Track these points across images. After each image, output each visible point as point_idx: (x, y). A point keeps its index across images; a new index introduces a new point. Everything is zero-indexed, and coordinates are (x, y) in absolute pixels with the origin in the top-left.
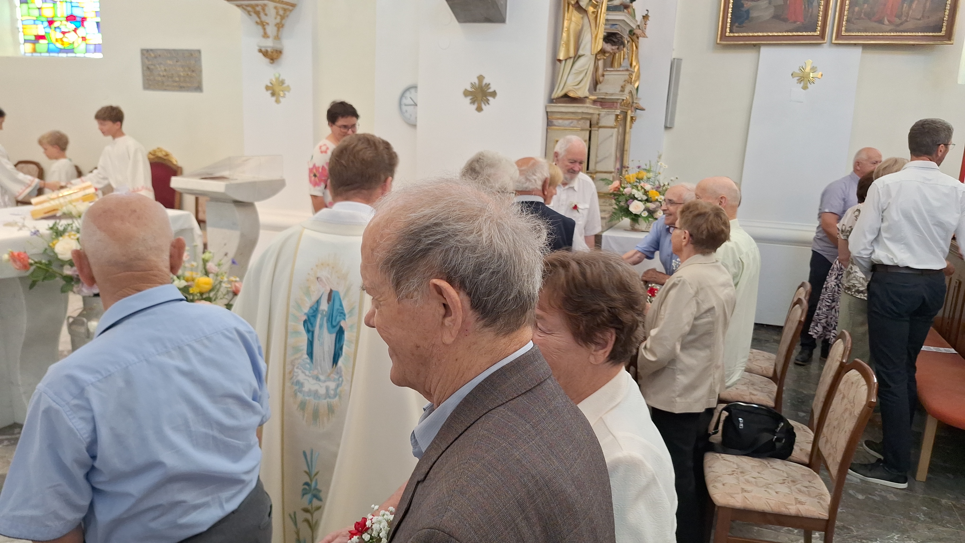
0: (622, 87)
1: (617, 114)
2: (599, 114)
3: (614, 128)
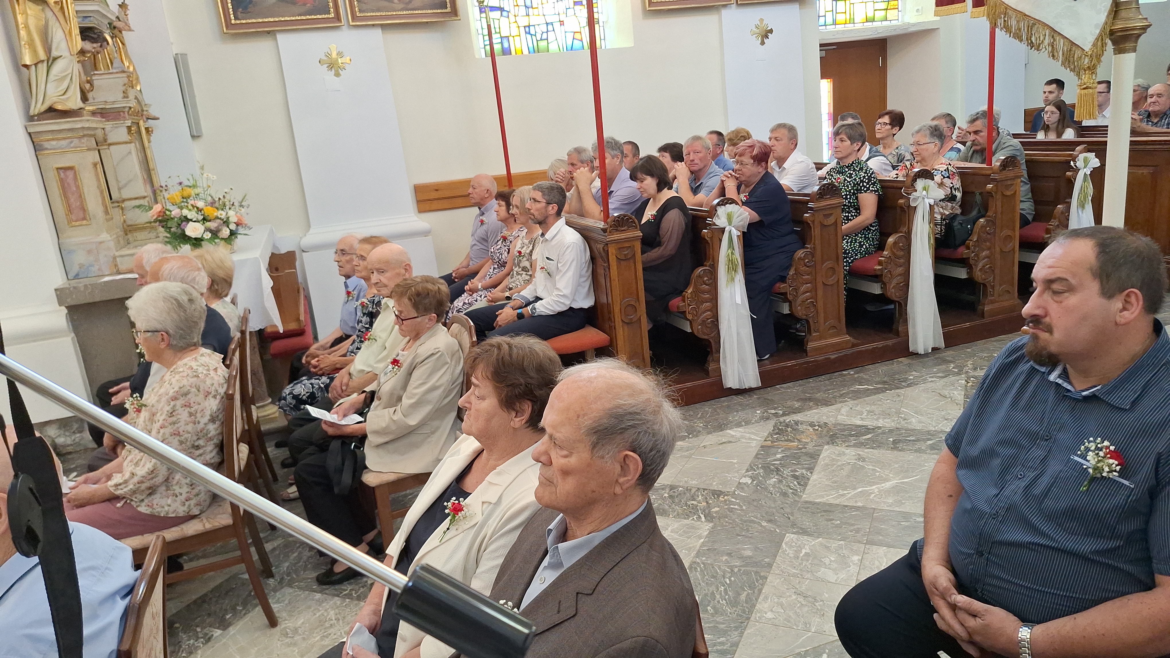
0: (123, 92)
1: (128, 127)
2: (103, 129)
3: (130, 143)
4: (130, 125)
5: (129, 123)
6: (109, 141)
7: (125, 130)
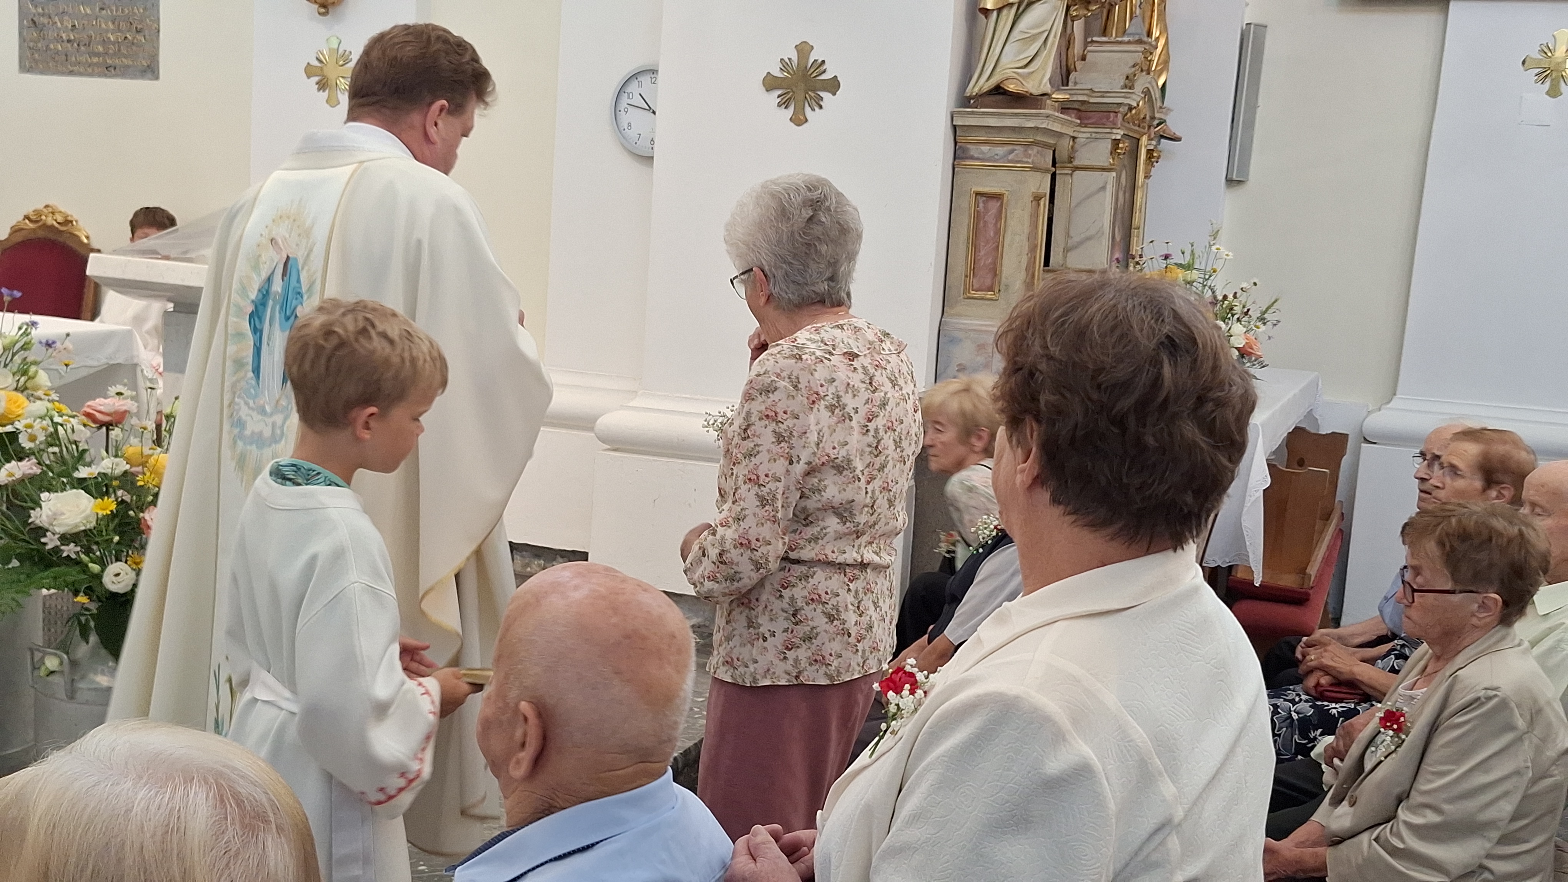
0: (1127, 78)
1: (1115, 140)
2: (1074, 138)
3: (1109, 170)
4: (1119, 137)
5: (1118, 134)
6: (1076, 163)
7: (1108, 145)
